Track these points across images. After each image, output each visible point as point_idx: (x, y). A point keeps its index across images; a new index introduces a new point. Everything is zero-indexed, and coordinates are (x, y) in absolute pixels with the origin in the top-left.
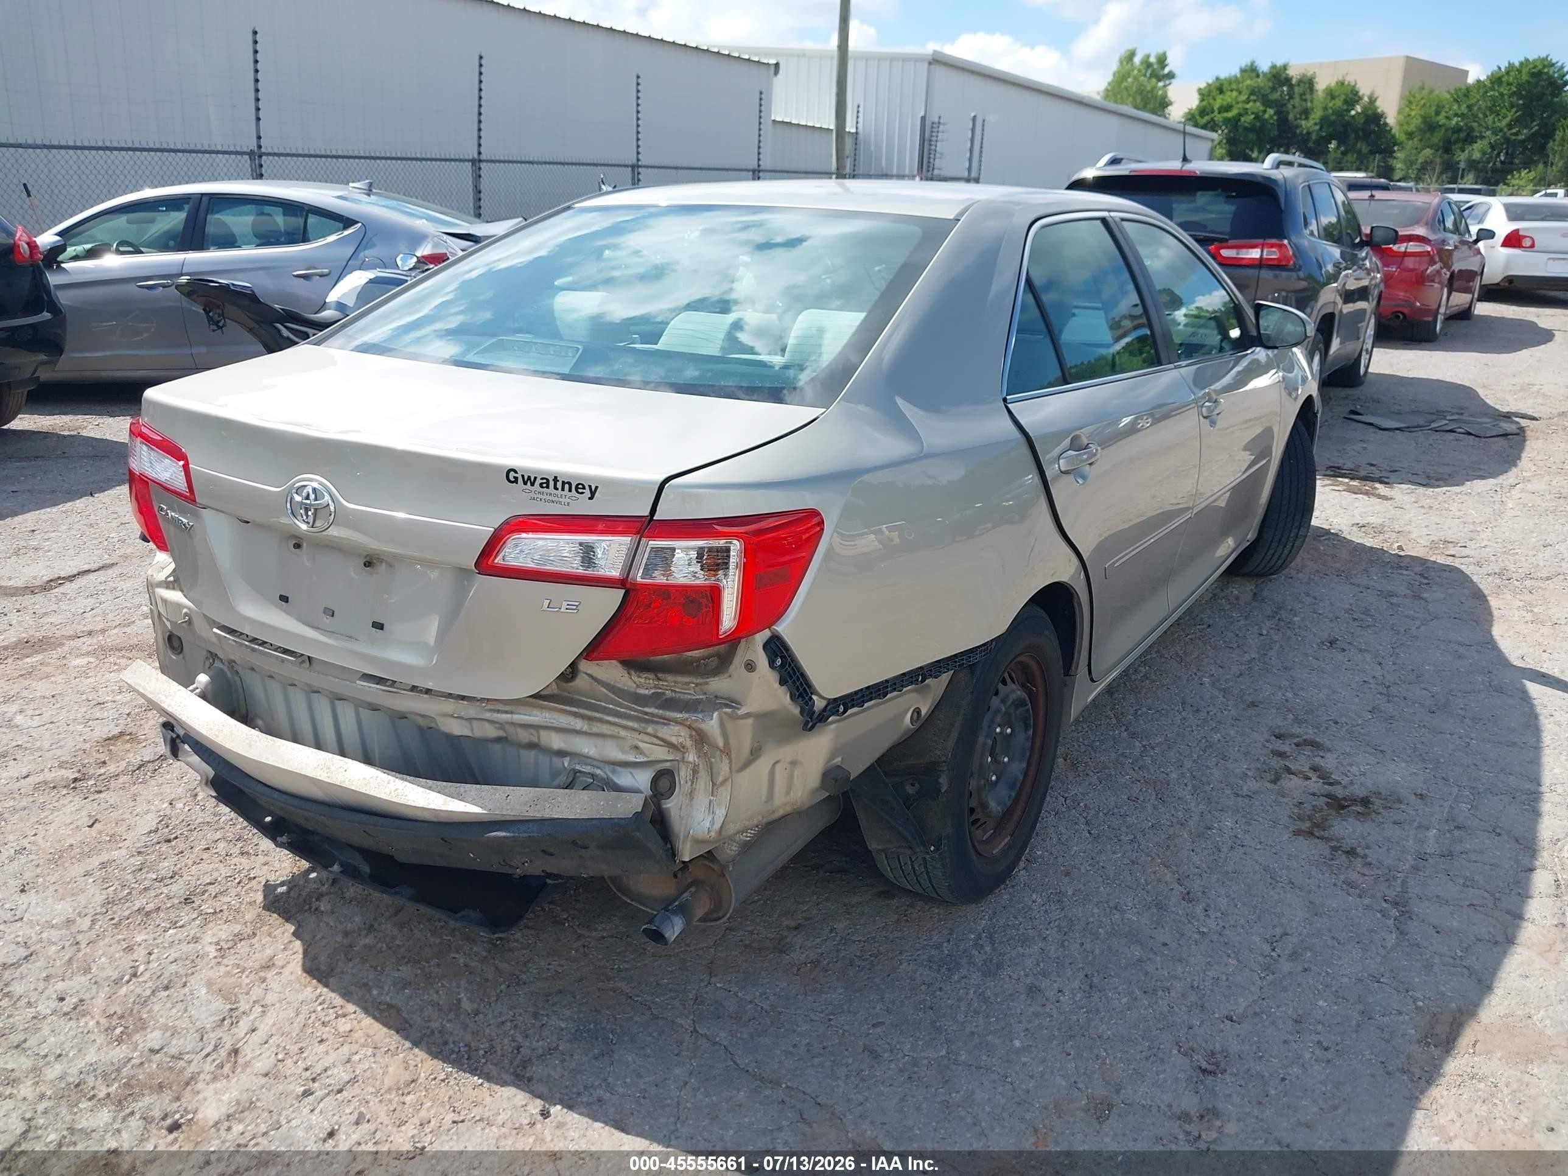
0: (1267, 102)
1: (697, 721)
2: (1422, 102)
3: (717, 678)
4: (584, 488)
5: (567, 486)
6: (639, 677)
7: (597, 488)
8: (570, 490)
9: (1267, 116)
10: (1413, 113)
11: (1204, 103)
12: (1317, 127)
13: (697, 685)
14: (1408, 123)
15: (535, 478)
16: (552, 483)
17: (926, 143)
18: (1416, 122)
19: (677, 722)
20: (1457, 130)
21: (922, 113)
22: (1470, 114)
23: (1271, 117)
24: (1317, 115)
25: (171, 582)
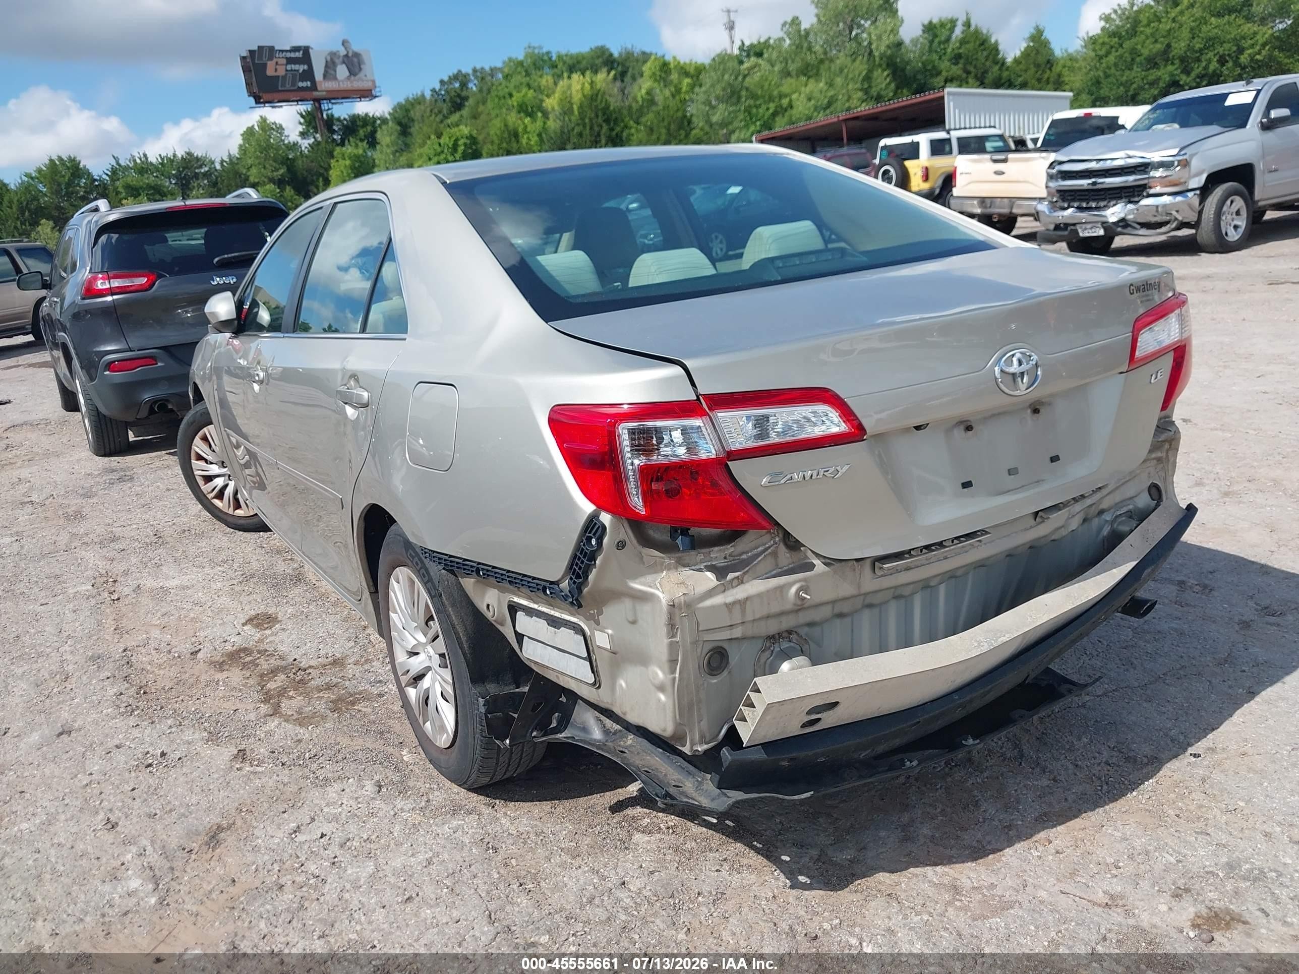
4: (1156, 285)
5: (1151, 286)
7: (1159, 283)
8: (1152, 289)
15: (1140, 287)
16: (1146, 287)
25: (737, 578)
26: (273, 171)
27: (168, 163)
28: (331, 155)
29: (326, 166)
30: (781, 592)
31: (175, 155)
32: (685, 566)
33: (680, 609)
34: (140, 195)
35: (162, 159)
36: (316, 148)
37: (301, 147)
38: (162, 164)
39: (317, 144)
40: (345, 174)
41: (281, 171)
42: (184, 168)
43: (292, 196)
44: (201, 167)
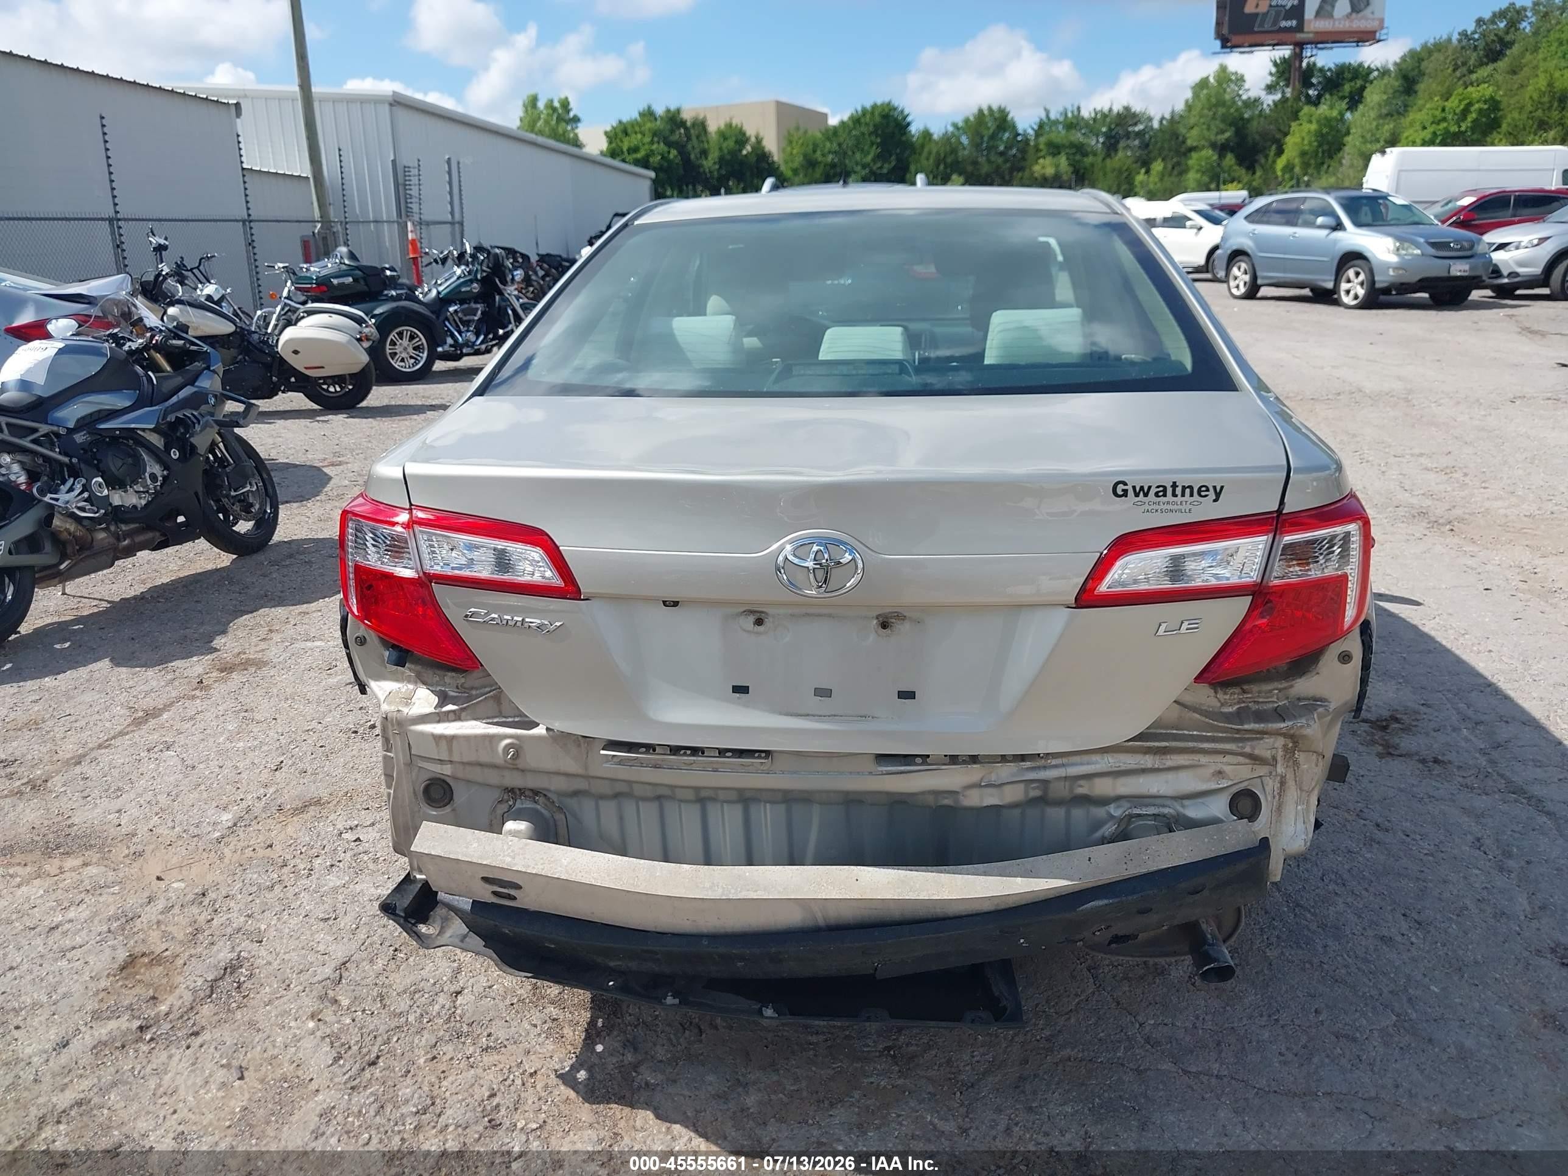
0: (669, 144)
1: (1302, 727)
2: (801, 141)
3: (1303, 679)
4: (1208, 490)
5: (1188, 491)
6: (1225, 694)
7: (1222, 487)
8: (1192, 495)
9: (671, 156)
10: (795, 152)
11: (614, 145)
12: (717, 167)
13: (1280, 690)
14: (792, 161)
15: (1150, 487)
16: (1169, 491)
17: (401, 188)
18: (799, 160)
19: (1278, 733)
20: (833, 166)
21: (392, 158)
22: (842, 153)
23: (676, 157)
24: (714, 155)
25: (454, 711)
26: (1217, 134)
27: (1103, 117)
28: (1295, 116)
29: (1286, 130)
30: (490, 742)
31: (1110, 110)
32: (424, 683)
33: (393, 725)
34: (1059, 153)
35: (1096, 114)
36: (1280, 107)
37: (1262, 104)
38: (1095, 120)
39: (1284, 100)
40: (1306, 142)
41: (1227, 135)
42: (1117, 125)
43: (1231, 167)
44: (1136, 124)
